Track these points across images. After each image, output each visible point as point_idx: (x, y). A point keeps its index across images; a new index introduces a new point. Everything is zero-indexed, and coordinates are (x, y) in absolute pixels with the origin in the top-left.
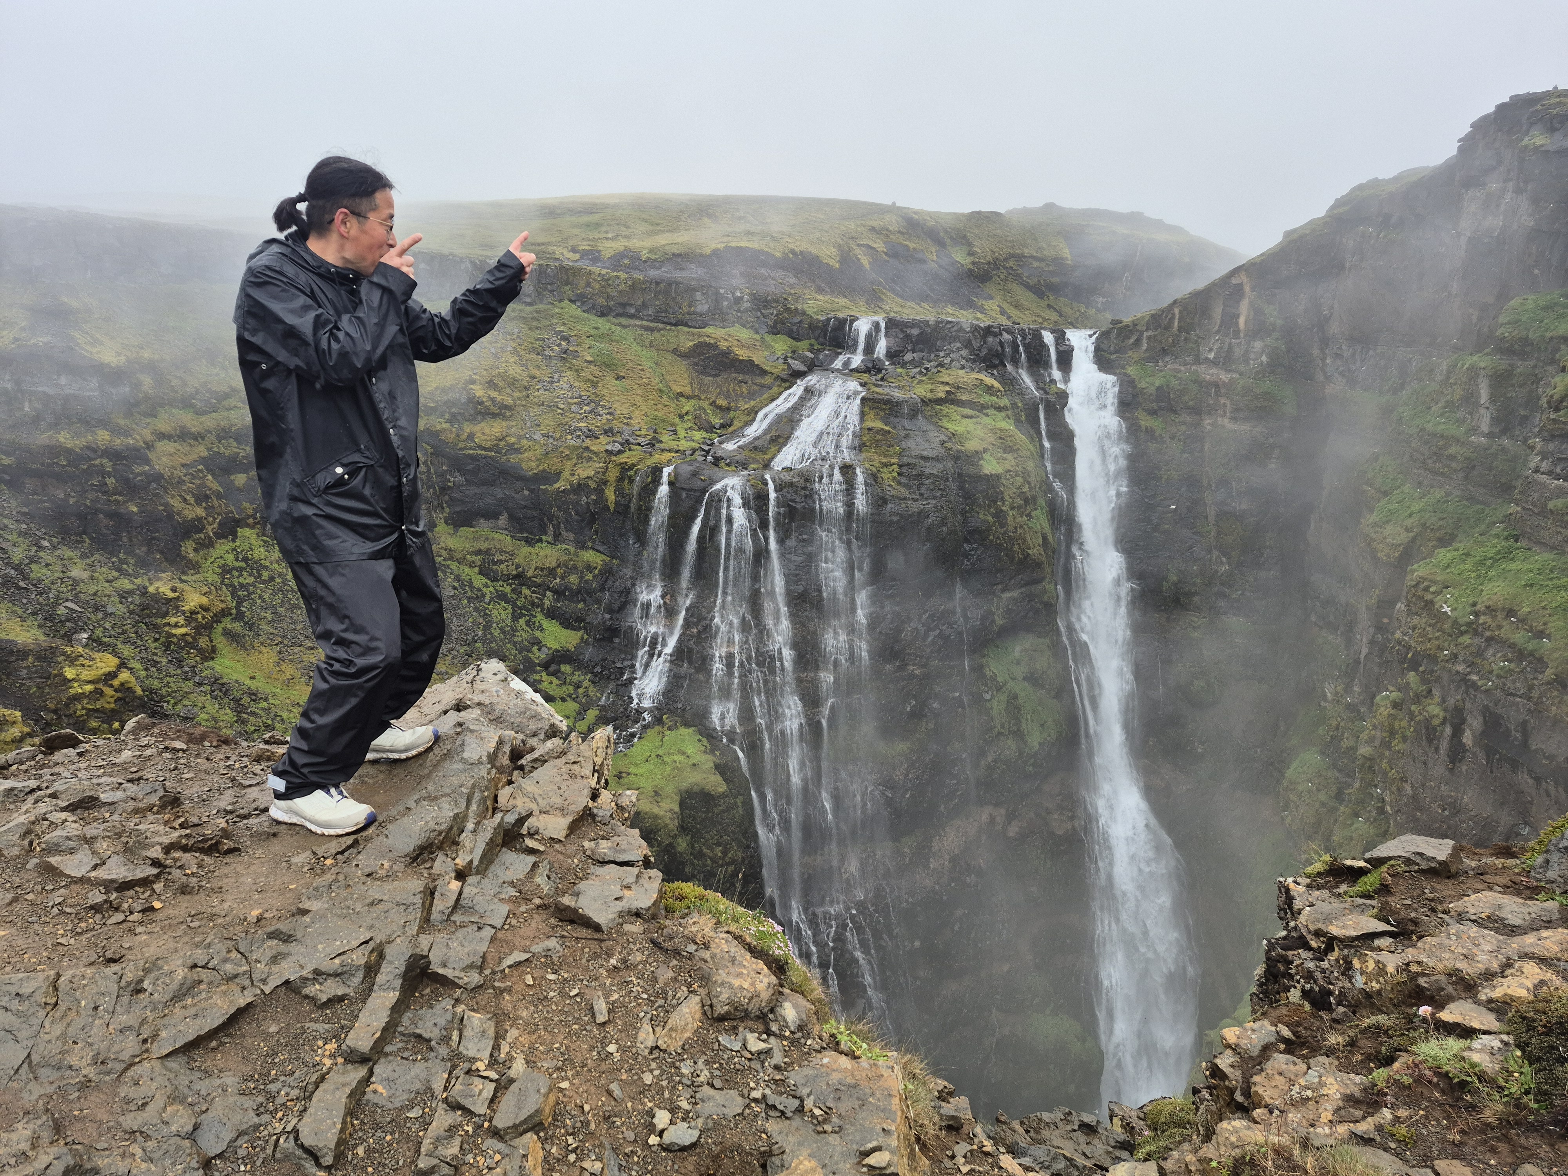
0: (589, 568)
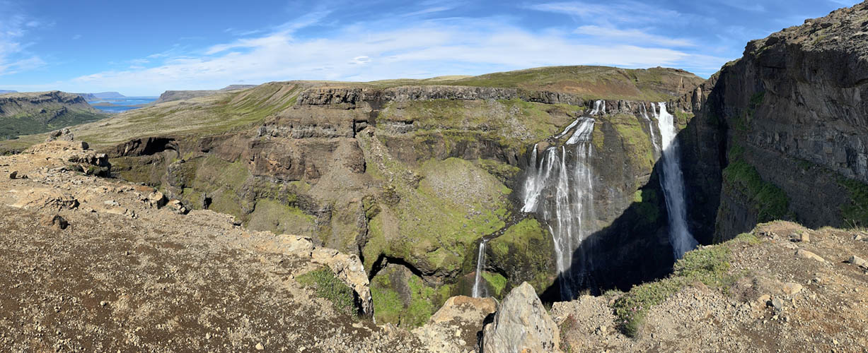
0: (515, 171)
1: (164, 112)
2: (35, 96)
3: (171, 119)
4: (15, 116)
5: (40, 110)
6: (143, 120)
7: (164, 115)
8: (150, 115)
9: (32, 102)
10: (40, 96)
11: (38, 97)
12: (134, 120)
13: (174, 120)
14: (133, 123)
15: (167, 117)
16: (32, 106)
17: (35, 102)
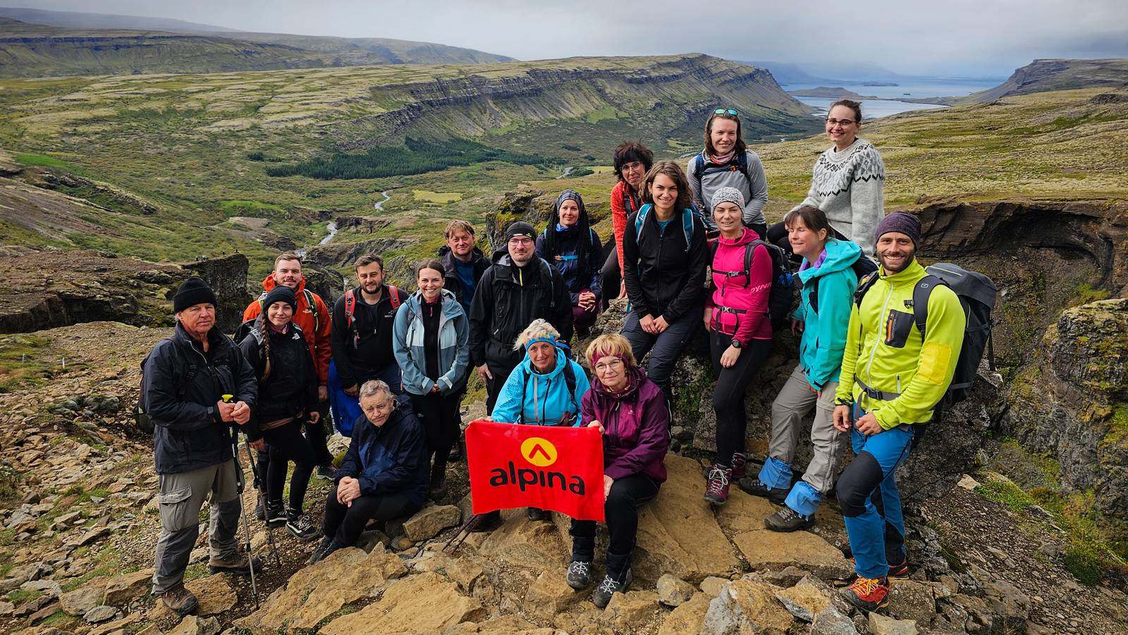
1: (1033, 122)
2: (638, 66)
3: (1061, 146)
4: (585, 117)
5: (651, 103)
6: (955, 144)
7: (1032, 132)
8: (979, 129)
9: (631, 81)
10: (653, 68)
11: (648, 69)
12: (924, 141)
13: (1074, 150)
14: (921, 151)
15: (1044, 138)
16: (629, 93)
17: (638, 82)
